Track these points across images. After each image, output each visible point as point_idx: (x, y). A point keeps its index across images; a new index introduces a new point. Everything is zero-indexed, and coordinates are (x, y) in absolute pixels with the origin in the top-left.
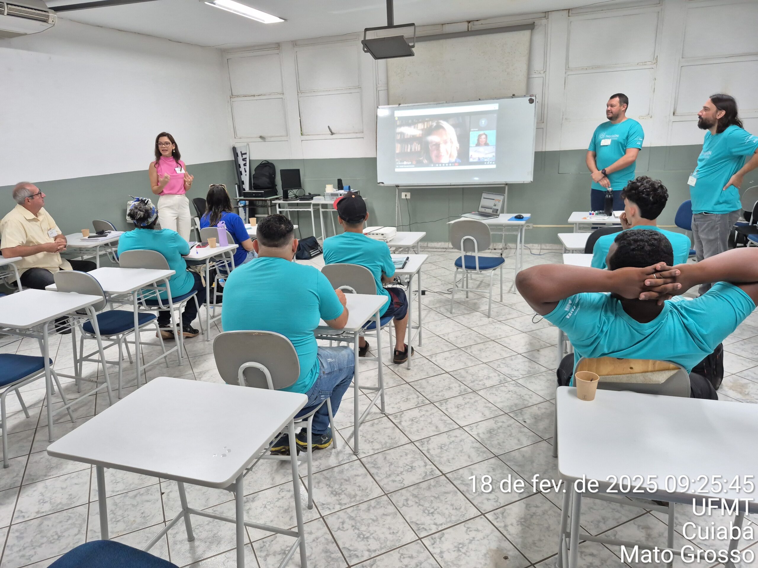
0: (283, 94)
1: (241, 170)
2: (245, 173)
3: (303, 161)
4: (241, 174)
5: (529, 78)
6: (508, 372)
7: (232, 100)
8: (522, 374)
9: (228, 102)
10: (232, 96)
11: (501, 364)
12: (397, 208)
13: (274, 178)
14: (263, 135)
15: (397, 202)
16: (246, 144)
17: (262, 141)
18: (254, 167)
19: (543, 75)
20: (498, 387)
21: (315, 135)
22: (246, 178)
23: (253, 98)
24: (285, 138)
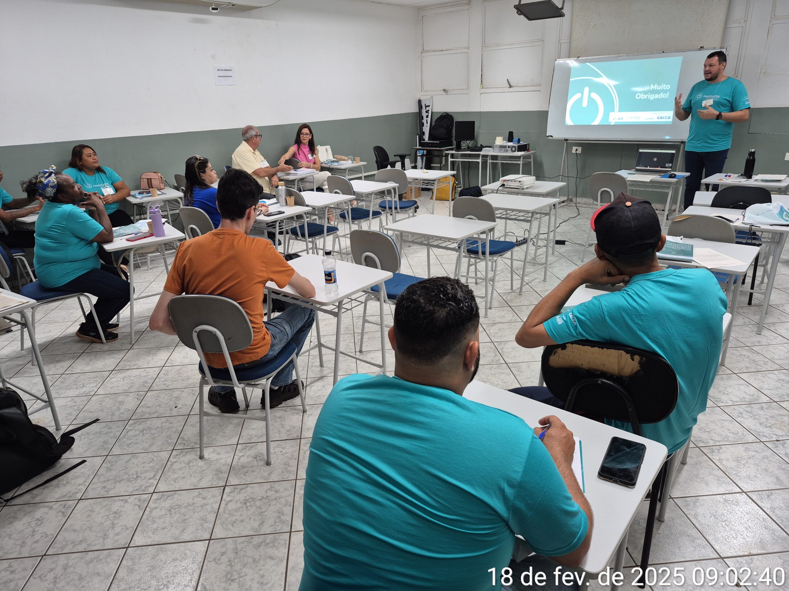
0: (469, 48)
1: (423, 121)
2: (426, 125)
3: (480, 113)
4: (423, 125)
5: (726, 28)
7: (423, 55)
9: (419, 57)
10: (423, 51)
12: (563, 162)
13: (451, 129)
14: (446, 88)
15: (564, 156)
16: (430, 97)
17: (444, 94)
18: (435, 118)
19: (744, 25)
21: (493, 88)
22: (426, 129)
23: (441, 53)
24: (466, 91)
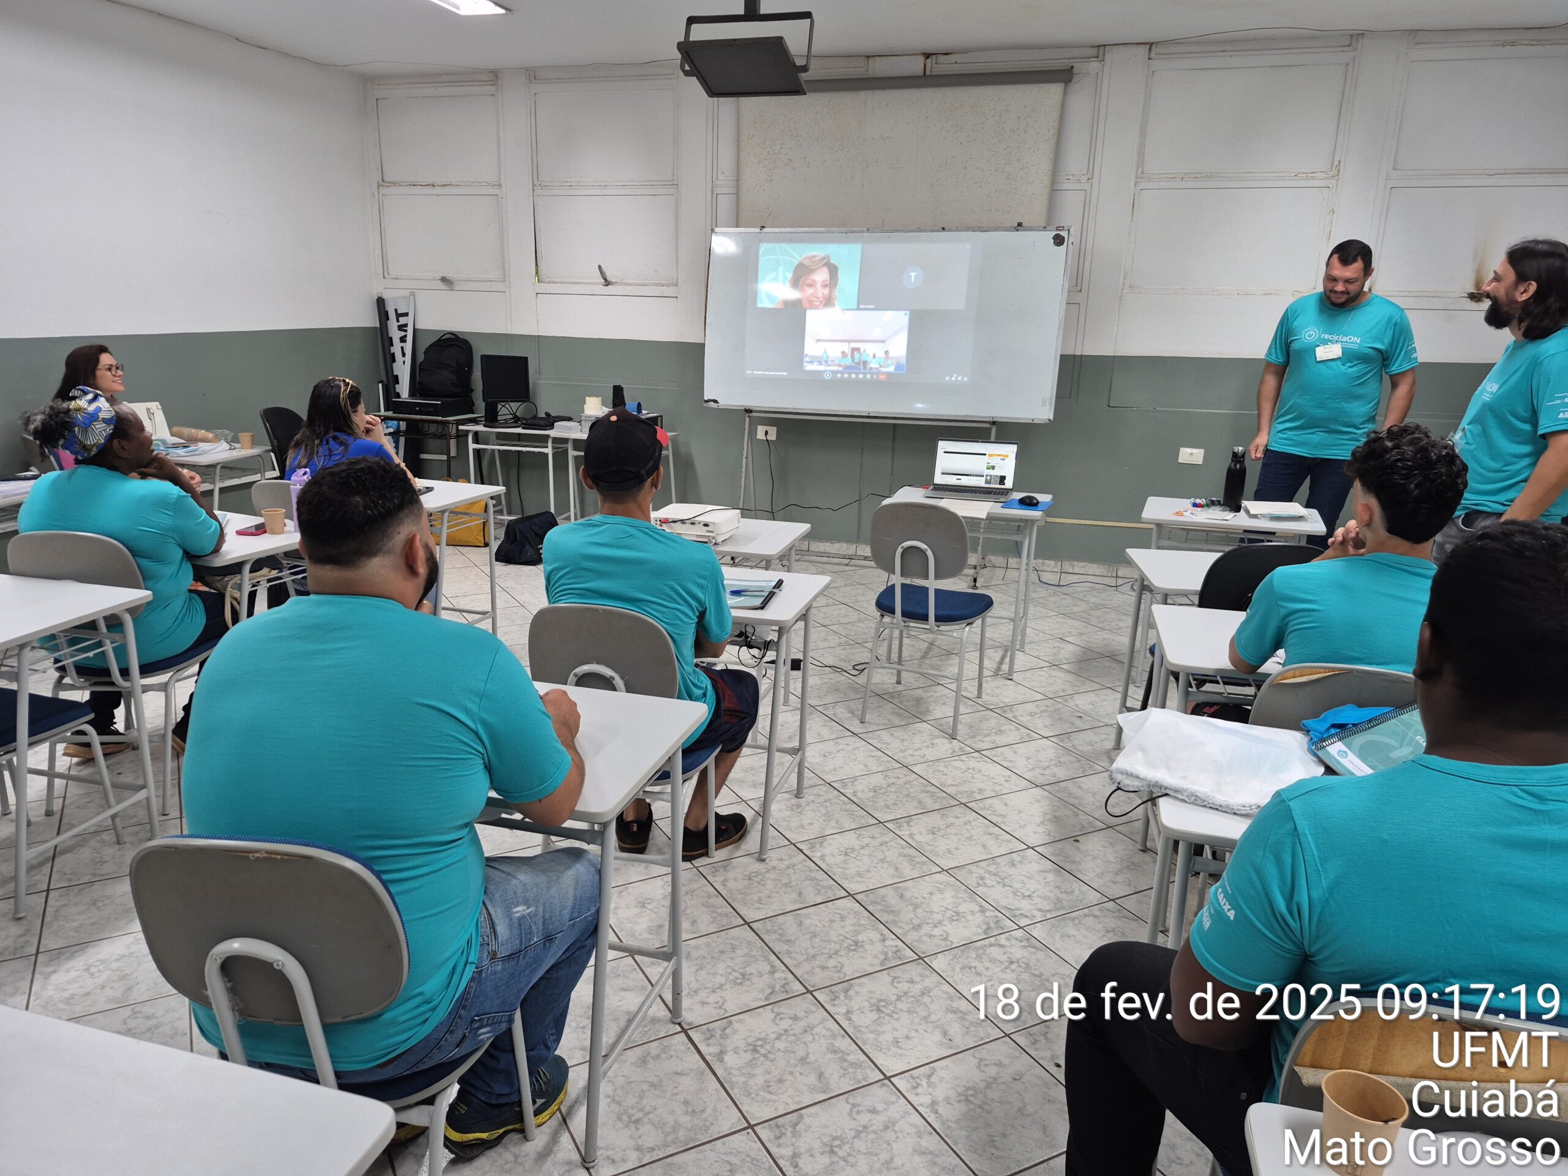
0: (500, 185)
1: (393, 350)
2: (403, 359)
3: (538, 338)
4: (394, 361)
5: (1054, 191)
6: (1004, 903)
7: (383, 191)
8: (1040, 910)
9: (373, 195)
10: (383, 182)
11: (987, 876)
12: (744, 460)
13: (470, 372)
14: (449, 275)
15: (745, 446)
16: (407, 293)
17: (444, 287)
18: (423, 346)
19: (1086, 186)
20: (983, 947)
21: (567, 283)
22: (403, 370)
23: (429, 190)
24: (499, 287)
